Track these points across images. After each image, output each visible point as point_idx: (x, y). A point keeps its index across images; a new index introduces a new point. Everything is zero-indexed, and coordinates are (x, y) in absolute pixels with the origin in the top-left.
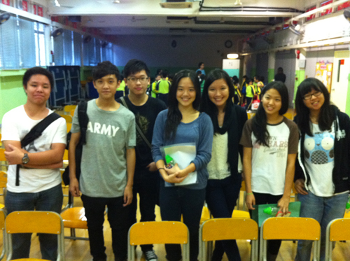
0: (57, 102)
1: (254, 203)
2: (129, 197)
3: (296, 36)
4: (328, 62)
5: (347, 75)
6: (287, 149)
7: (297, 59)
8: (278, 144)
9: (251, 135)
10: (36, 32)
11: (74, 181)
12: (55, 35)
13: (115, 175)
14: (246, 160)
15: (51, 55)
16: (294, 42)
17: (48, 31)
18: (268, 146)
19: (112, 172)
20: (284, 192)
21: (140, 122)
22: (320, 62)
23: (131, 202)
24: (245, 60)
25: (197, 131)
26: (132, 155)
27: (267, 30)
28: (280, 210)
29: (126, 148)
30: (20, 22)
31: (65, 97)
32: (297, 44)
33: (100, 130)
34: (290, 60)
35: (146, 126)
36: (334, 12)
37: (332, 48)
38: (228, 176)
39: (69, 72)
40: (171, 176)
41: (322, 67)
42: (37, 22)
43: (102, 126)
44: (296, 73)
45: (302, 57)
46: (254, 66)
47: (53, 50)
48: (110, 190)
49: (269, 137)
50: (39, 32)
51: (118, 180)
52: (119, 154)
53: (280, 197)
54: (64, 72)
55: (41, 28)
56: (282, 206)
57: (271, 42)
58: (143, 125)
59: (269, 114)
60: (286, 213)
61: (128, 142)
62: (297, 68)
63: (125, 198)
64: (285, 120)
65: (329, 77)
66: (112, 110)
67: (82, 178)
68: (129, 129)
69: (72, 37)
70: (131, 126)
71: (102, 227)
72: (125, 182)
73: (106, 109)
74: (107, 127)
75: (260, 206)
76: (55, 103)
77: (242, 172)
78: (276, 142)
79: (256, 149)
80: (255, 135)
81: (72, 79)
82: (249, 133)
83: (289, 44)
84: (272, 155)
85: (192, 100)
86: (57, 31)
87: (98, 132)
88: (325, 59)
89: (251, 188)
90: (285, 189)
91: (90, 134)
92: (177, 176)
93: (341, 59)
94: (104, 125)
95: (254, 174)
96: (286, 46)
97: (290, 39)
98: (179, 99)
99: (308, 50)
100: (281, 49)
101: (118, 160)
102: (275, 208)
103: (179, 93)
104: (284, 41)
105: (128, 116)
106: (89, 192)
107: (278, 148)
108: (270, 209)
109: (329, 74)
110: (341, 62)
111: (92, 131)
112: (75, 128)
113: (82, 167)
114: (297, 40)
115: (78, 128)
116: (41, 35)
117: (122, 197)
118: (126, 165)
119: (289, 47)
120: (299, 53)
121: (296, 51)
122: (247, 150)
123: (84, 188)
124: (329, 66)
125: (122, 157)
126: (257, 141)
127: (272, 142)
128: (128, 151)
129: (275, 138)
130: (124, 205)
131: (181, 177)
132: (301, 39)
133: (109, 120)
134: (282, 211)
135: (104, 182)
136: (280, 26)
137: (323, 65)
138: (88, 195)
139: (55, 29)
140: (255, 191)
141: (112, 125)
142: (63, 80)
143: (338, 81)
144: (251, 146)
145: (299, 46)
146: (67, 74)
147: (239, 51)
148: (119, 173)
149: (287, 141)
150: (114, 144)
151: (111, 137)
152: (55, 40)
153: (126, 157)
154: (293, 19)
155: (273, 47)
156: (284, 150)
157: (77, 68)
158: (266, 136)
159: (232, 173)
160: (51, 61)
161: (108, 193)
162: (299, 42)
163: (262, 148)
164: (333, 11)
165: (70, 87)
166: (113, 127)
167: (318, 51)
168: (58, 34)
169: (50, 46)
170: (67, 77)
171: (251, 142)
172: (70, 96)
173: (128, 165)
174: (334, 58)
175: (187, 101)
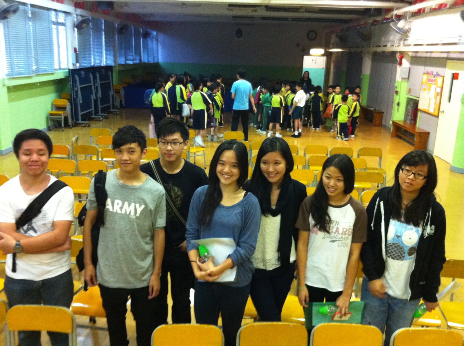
0: (82, 115)
1: (308, 299)
2: (155, 288)
3: (398, 36)
4: (438, 75)
5: (461, 97)
6: (350, 237)
7: (398, 66)
8: (341, 231)
9: (309, 217)
10: (54, 23)
11: (89, 267)
12: (80, 26)
13: (139, 263)
14: (301, 246)
15: (74, 54)
16: (396, 43)
17: (70, 21)
18: (328, 232)
19: (135, 259)
20: (345, 288)
21: (172, 194)
22: (428, 73)
23: (158, 293)
24: (333, 58)
25: (239, 217)
26: (161, 237)
27: (363, 23)
28: (338, 310)
29: (153, 229)
30: (33, 13)
31: (93, 109)
32: (399, 46)
33: (121, 208)
34: (390, 65)
35: (179, 199)
36: (450, 8)
37: (445, 55)
38: (277, 266)
39: (98, 75)
40: (203, 273)
41: (429, 80)
42: (55, 10)
43: (123, 204)
44: (396, 85)
45: (406, 63)
46: (345, 69)
47: (77, 47)
48: (132, 280)
49: (330, 221)
50: (58, 24)
51: (142, 268)
52: (144, 237)
53: (339, 294)
54: (91, 76)
55: (61, 18)
56: (341, 305)
57: (367, 38)
58: (176, 198)
59: (331, 196)
60: (345, 314)
61: (156, 221)
62: (398, 78)
63: (150, 290)
64: (351, 202)
65: (438, 94)
66: (136, 184)
67: (100, 266)
68: (157, 207)
69: (103, 28)
70: (160, 203)
71: (125, 318)
72: (151, 269)
73: (129, 184)
74: (129, 205)
75: (314, 303)
76: (80, 117)
77: (295, 262)
78: (338, 229)
79: (314, 234)
80: (314, 217)
81: (101, 84)
82: (306, 215)
83: (389, 45)
84: (332, 243)
85: (235, 178)
86: (82, 22)
87: (119, 211)
88: (435, 70)
89: (305, 281)
90: (345, 284)
91: (108, 213)
92: (210, 275)
93: (455, 72)
94: (126, 203)
95: (309, 263)
96: (385, 46)
97: (392, 38)
98: (219, 175)
99: (414, 55)
100: (379, 50)
101: (143, 244)
102: (333, 308)
103: (219, 168)
104: (383, 39)
105: (157, 190)
106: (107, 282)
107: (340, 236)
108: (326, 308)
109: (439, 90)
110: (455, 76)
111: (111, 210)
112: (91, 204)
113: (100, 252)
114: (400, 40)
115: (95, 205)
116: (61, 28)
117: (147, 288)
118: (153, 248)
119: (389, 48)
120: (401, 58)
121: (398, 55)
122: (303, 234)
123: (101, 277)
124: (439, 80)
125: (148, 239)
126: (315, 225)
127: (333, 228)
128: (156, 232)
129: (338, 223)
130: (150, 297)
131: (215, 276)
132: (405, 40)
133: (132, 196)
134: (340, 312)
135: (125, 270)
136: (379, 19)
137: (432, 78)
138: (106, 285)
139: (80, 18)
140: (309, 284)
141: (135, 203)
142: (91, 86)
143: (449, 101)
144: (308, 230)
145: (402, 49)
146: (95, 78)
147: (326, 45)
148: (143, 259)
149: (352, 228)
150: (138, 225)
151: (134, 217)
152: (79, 34)
153: (153, 238)
154: (396, 12)
155: (369, 46)
156: (347, 238)
157: (109, 68)
158: (325, 219)
159: (282, 264)
160: (74, 62)
161: (129, 283)
162: (402, 43)
163: (321, 234)
164: (448, 6)
165: (100, 95)
166: (137, 205)
167: (426, 58)
168: (84, 25)
169: (73, 42)
170: (95, 82)
171: (309, 224)
172: (100, 107)
173: (156, 249)
174: (446, 69)
175: (229, 178)
